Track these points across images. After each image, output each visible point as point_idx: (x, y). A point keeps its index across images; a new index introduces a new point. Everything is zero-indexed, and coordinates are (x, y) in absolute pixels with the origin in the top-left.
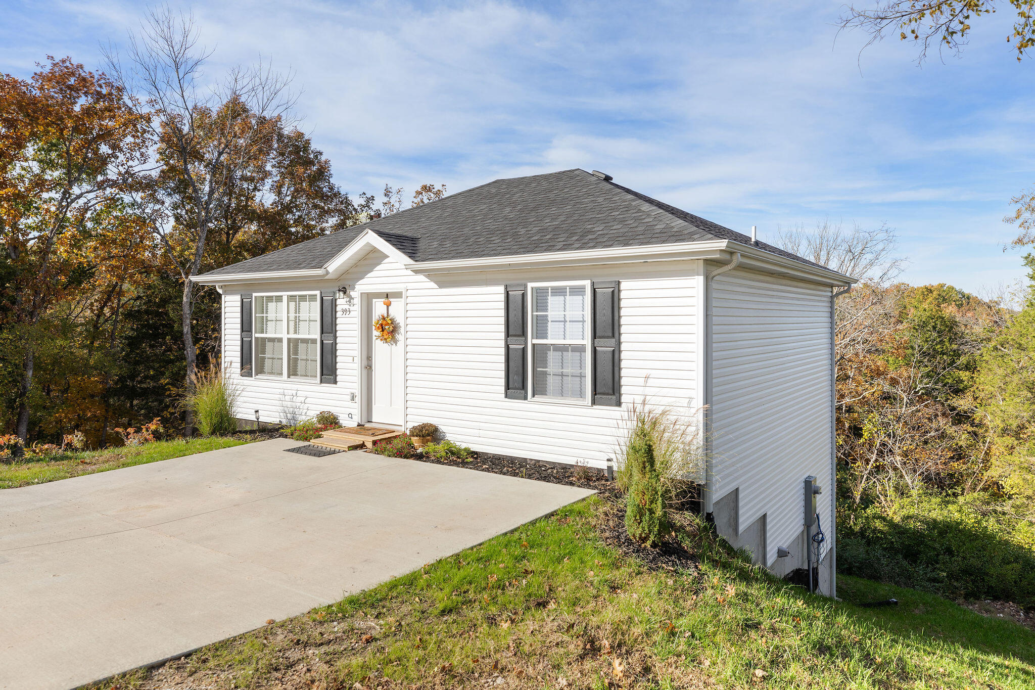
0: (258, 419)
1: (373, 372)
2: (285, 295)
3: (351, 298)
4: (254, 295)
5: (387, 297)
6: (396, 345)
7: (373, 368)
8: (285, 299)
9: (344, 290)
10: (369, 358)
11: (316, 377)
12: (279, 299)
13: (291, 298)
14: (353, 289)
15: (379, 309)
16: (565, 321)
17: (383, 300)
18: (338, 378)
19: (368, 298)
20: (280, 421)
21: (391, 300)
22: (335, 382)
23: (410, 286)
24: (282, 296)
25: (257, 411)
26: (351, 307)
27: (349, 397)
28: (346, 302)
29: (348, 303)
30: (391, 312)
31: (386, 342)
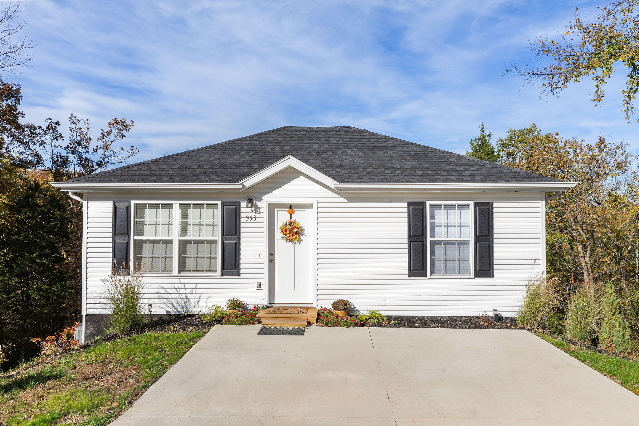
0: (150, 312)
1: (276, 265)
2: (176, 204)
3: (257, 208)
4: (133, 202)
5: (291, 207)
6: (300, 243)
7: (276, 262)
8: (176, 206)
9: (251, 201)
10: (271, 254)
11: (216, 271)
12: (168, 206)
13: (186, 206)
14: (260, 200)
15: (282, 217)
17: (287, 209)
18: (242, 271)
19: (272, 208)
20: (167, 311)
21: (295, 209)
22: (238, 274)
23: (320, 200)
24: (172, 204)
25: (150, 305)
26: (257, 215)
27: (255, 285)
28: (252, 210)
29: (254, 211)
30: (293, 220)
31: (289, 242)
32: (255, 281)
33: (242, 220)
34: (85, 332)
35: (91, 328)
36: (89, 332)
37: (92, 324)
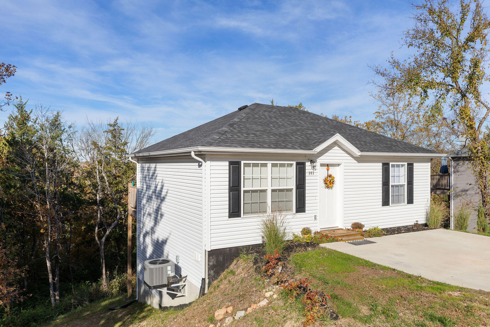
2: (269, 163)
3: (314, 166)
4: (242, 162)
5: (328, 166)
6: (332, 189)
8: (269, 165)
9: (311, 162)
11: (293, 210)
12: (265, 165)
13: (273, 165)
14: (316, 161)
16: (394, 176)
17: (326, 167)
18: (306, 209)
21: (330, 167)
23: (344, 161)
24: (267, 164)
26: (315, 171)
27: (314, 218)
28: (312, 168)
29: (313, 169)
30: (329, 173)
31: (327, 188)
32: (313, 215)
33: (307, 174)
34: (208, 265)
35: (213, 260)
36: (211, 264)
37: (213, 257)
